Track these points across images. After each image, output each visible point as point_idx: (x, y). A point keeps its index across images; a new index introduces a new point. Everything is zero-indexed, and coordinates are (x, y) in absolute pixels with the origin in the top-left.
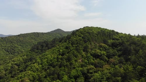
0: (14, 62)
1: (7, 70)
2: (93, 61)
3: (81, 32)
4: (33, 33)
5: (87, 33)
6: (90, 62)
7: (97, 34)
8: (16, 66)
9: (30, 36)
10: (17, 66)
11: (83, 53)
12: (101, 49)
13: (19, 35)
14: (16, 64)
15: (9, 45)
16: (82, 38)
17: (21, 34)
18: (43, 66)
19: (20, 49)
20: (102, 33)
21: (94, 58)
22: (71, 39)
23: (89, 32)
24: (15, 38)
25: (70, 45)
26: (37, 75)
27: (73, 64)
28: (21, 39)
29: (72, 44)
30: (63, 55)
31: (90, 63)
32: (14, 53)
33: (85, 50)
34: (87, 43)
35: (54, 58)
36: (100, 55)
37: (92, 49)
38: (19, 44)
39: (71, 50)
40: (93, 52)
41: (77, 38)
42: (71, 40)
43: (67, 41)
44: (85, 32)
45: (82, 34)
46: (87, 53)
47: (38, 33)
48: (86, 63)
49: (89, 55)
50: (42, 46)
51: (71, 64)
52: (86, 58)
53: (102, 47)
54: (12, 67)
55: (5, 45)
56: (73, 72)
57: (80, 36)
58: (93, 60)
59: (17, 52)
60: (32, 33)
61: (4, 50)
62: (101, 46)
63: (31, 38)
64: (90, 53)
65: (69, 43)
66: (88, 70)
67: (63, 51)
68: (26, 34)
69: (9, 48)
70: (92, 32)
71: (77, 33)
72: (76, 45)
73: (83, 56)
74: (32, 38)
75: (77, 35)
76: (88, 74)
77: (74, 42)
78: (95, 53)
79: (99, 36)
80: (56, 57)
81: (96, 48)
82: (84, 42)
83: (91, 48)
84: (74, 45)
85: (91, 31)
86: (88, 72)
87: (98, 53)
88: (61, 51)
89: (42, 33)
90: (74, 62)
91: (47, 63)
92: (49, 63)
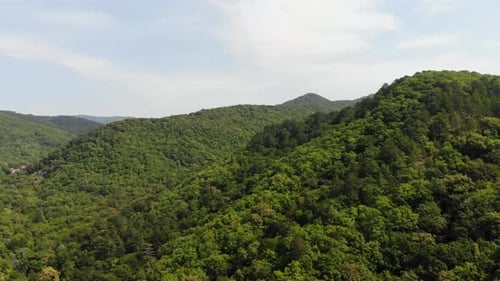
0: (206, 178)
1: (191, 198)
2: (463, 164)
3: (412, 84)
4: (236, 107)
5: (435, 86)
6: (453, 166)
7: (470, 89)
8: (214, 188)
9: (230, 115)
10: (218, 188)
11: (428, 143)
12: (485, 132)
13: (197, 114)
14: (213, 184)
15: (175, 142)
16: (420, 100)
17: (203, 110)
18: (303, 179)
19: (204, 151)
20: (486, 85)
21: (467, 157)
22: (380, 107)
23: (442, 82)
24: (188, 122)
25: (381, 124)
26: (292, 199)
27: (400, 169)
28: (206, 123)
29: (386, 121)
30: (360, 149)
31: (453, 169)
32: (190, 162)
33: (435, 134)
34: (439, 113)
35: (334, 160)
36: (485, 147)
37: (456, 133)
38: (201, 138)
39: (385, 137)
40: (461, 141)
41: (401, 103)
42: (381, 110)
43: (369, 113)
44: (426, 83)
45: (416, 90)
46: (442, 142)
47: (251, 108)
48: (441, 168)
49: (448, 147)
50: (280, 137)
51: (395, 169)
52: (441, 157)
53: (490, 128)
54: (203, 192)
55: (164, 140)
56: (406, 189)
57: (412, 97)
58: (464, 161)
59: (199, 159)
60: (233, 107)
61: (161, 153)
62: (485, 125)
63: (231, 122)
64: (452, 144)
65: (375, 118)
66: (450, 184)
67: (359, 141)
68: (218, 110)
69: (176, 150)
70: (452, 84)
71: (399, 88)
72: (402, 123)
73: (428, 151)
74: (234, 121)
75: (400, 93)
76: (453, 196)
77: (391, 114)
78: (468, 143)
79: (476, 94)
80: (338, 155)
81: (469, 128)
82: (427, 113)
83: (454, 130)
84: (393, 124)
85: (450, 81)
86: (451, 191)
87: (480, 142)
88: (352, 139)
89: (263, 107)
90: (403, 165)
91: (315, 171)
92: (321, 171)
